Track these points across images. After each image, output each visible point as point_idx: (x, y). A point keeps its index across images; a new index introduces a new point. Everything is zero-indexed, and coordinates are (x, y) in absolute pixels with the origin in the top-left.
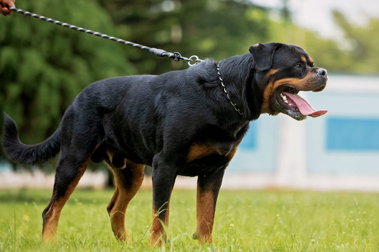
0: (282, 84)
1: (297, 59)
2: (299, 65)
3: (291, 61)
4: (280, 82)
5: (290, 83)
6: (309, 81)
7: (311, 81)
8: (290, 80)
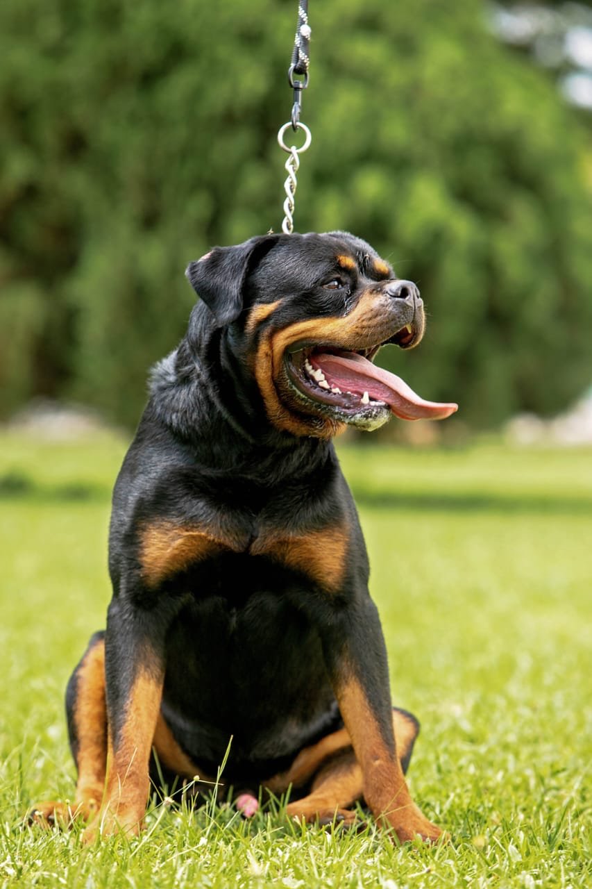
0: (295, 339)
1: (325, 264)
2: (338, 280)
3: (309, 275)
4: (287, 336)
5: (314, 334)
6: (363, 321)
7: (370, 319)
8: (312, 326)
